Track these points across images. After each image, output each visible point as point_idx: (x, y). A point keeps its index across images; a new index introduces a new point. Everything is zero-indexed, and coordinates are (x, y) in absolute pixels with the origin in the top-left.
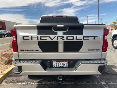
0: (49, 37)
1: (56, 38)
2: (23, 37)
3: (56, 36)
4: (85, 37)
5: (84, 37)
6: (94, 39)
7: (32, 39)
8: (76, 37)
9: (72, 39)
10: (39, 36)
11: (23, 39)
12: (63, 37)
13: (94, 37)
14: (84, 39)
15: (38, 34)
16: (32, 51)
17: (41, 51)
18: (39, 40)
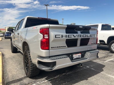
0: (73, 35)
1: (77, 36)
2: (56, 35)
3: (77, 34)
7: (62, 37)
8: (87, 35)
10: (67, 34)
11: (56, 37)
12: (81, 35)
13: (94, 35)
15: (66, 33)
16: (61, 48)
18: (67, 38)
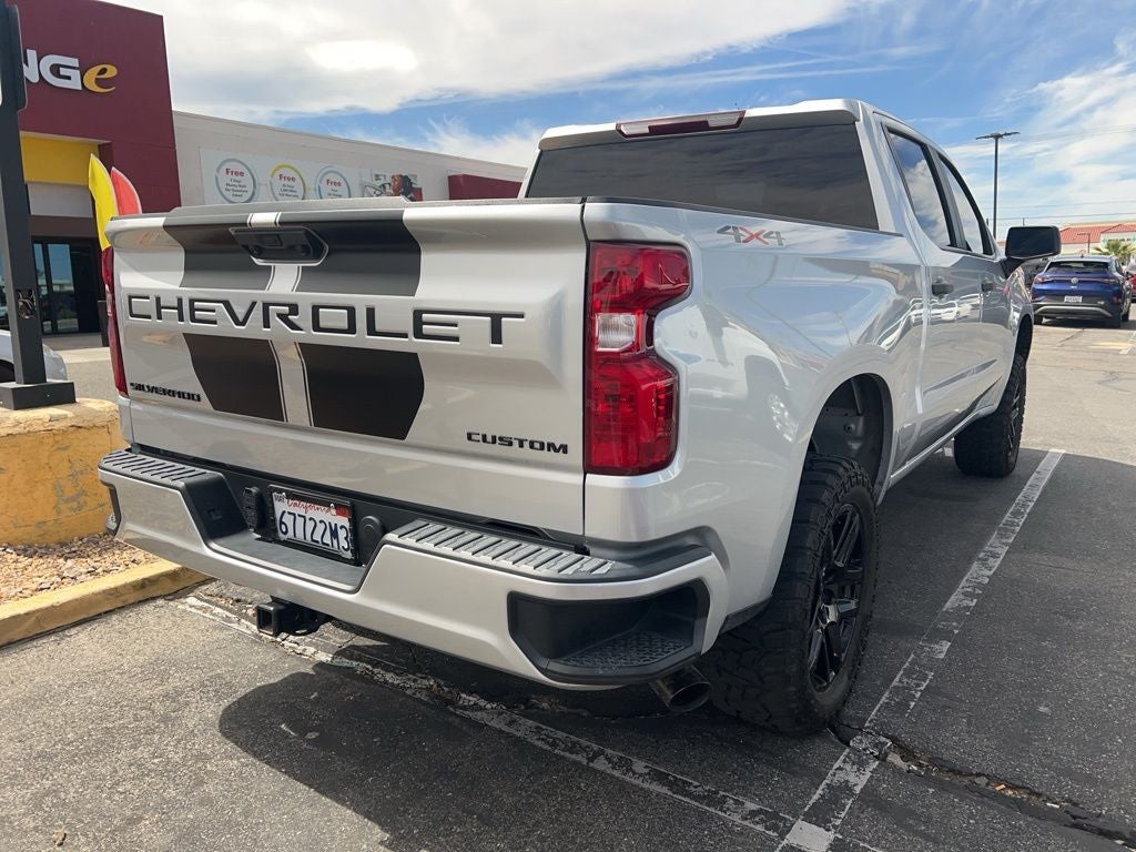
4: (425, 317)
5: (418, 314)
6: (496, 337)
8: (371, 312)
9: (345, 325)
13: (496, 319)
14: (419, 334)
17: (205, 403)
